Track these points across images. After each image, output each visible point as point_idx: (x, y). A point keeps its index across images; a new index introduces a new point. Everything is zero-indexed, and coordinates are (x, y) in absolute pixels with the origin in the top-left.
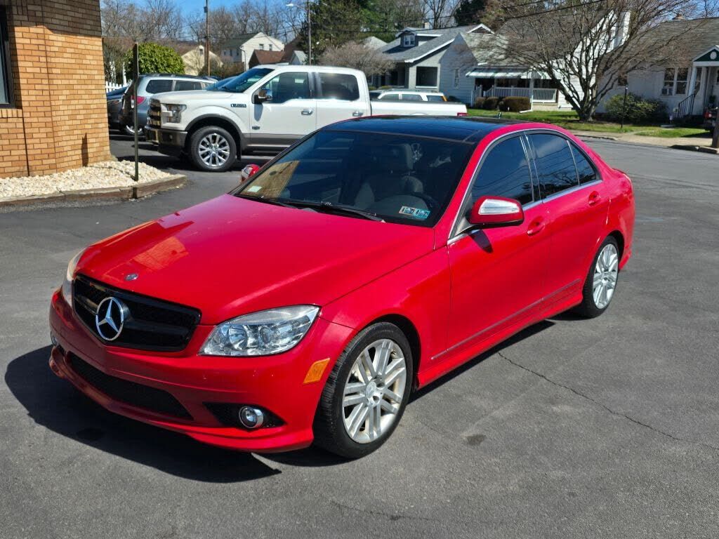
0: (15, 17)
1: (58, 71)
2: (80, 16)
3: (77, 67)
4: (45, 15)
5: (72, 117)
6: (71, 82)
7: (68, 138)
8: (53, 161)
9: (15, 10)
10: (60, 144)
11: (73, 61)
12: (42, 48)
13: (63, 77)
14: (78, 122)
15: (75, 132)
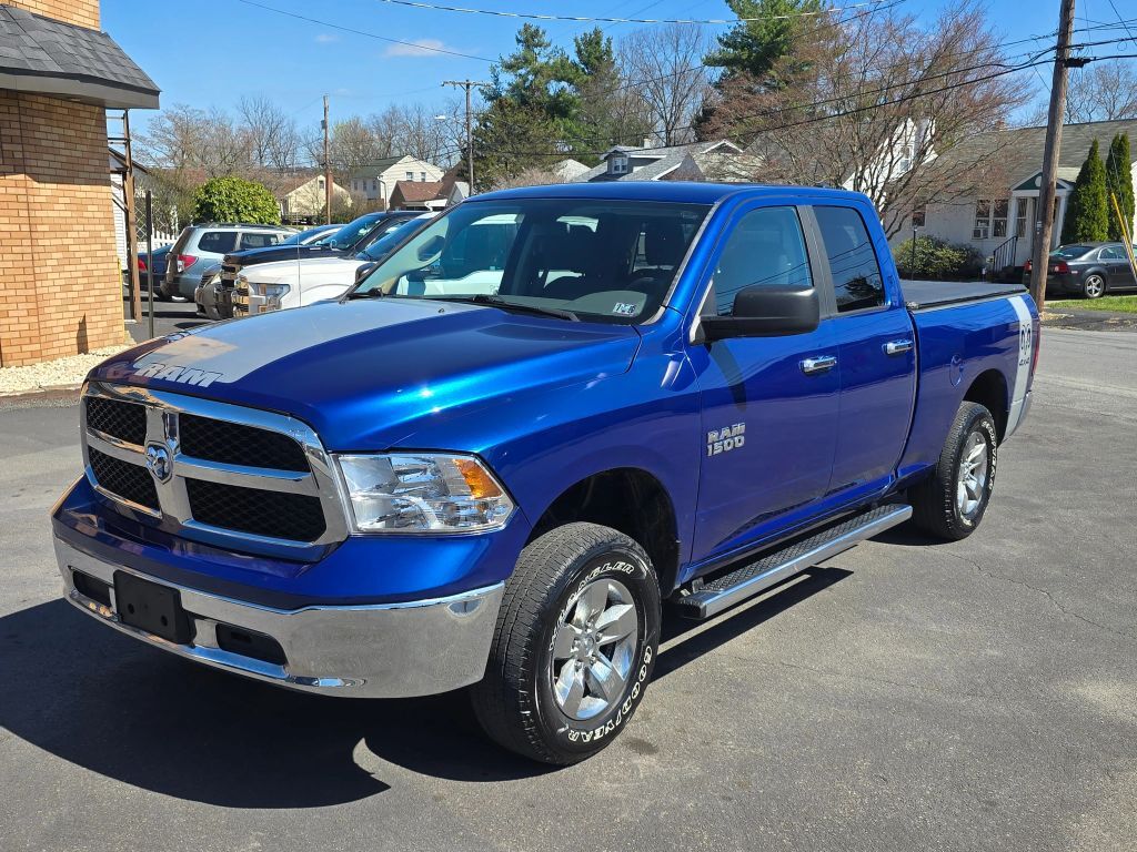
1: (46, 228)
2: (79, 154)
3: (74, 221)
4: (27, 155)
5: (66, 288)
6: (66, 242)
7: (60, 316)
8: (37, 347)
10: (49, 324)
11: (69, 214)
12: (23, 199)
13: (53, 235)
14: (75, 295)
15: (71, 308)
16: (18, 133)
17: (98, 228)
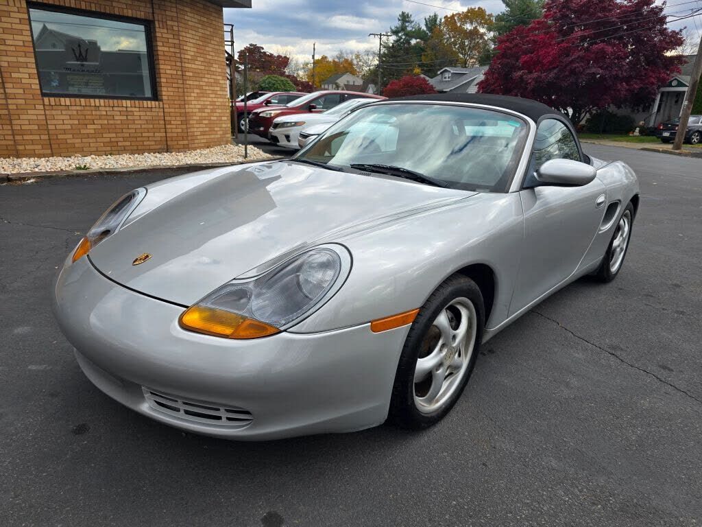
0: (157, 30)
1: (191, 74)
2: (208, 33)
3: (206, 72)
4: (181, 29)
5: (202, 110)
6: (201, 83)
7: (198, 126)
8: (186, 142)
9: (156, 23)
10: (192, 130)
11: (203, 68)
12: (178, 55)
13: (194, 79)
14: (206, 114)
15: (204, 122)
16: (175, 15)
17: (219, 78)
